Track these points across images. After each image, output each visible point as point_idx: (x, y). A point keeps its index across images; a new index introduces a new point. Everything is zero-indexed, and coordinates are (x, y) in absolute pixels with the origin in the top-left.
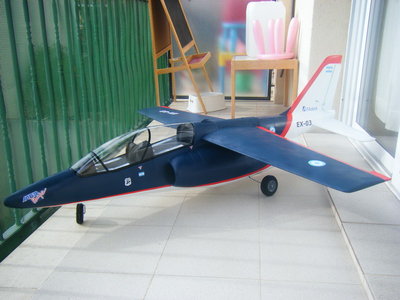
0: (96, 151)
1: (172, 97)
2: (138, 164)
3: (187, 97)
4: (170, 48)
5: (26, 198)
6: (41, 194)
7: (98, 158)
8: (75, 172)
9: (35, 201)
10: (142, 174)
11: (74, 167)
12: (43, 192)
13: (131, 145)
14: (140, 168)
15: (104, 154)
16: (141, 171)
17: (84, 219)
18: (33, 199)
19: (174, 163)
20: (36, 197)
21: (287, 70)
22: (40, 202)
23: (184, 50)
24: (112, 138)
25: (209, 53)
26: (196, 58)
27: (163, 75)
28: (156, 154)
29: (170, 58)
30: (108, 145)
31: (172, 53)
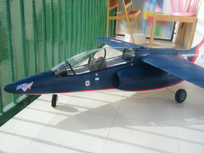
0: (68, 60)
1: (115, 34)
2: (95, 72)
3: (124, 36)
4: (117, 5)
5: (19, 87)
6: (29, 86)
7: (69, 65)
8: (53, 73)
9: (24, 90)
10: (97, 79)
11: (53, 69)
12: (30, 85)
13: (92, 59)
14: (97, 75)
15: (74, 62)
16: (97, 77)
17: (57, 104)
18: (23, 89)
19: (119, 74)
20: (26, 87)
21: (186, 23)
22: (28, 91)
23: (126, 7)
24: (79, 53)
25: (140, 11)
26: (132, 13)
27: (111, 21)
28: (108, 66)
29: (116, 11)
30: (77, 57)
31: (118, 8)
